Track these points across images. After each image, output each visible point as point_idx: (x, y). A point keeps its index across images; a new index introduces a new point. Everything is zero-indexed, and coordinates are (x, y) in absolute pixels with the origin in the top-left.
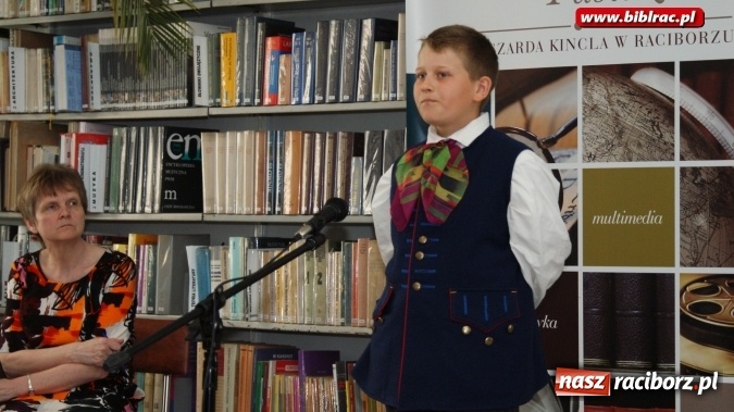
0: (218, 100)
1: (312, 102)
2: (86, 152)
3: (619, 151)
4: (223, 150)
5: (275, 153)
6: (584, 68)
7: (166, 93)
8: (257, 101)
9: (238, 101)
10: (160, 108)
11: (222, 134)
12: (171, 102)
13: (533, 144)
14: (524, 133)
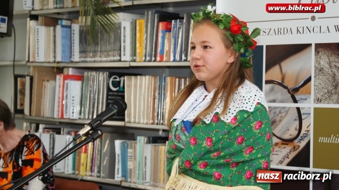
0: (134, 58)
1: (181, 60)
2: (69, 85)
3: (335, 97)
4: (136, 86)
5: (161, 89)
6: (316, 44)
7: (110, 53)
8: (153, 59)
9: (144, 58)
10: (107, 61)
11: (135, 77)
12: (112, 58)
13: (286, 91)
14: (281, 84)
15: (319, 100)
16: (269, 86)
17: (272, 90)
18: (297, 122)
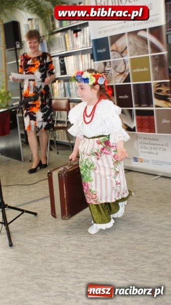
3: (137, 53)
6: (127, 33)
13: (118, 53)
14: (116, 51)
15: (131, 55)
16: (113, 52)
17: (114, 54)
18: (124, 65)
